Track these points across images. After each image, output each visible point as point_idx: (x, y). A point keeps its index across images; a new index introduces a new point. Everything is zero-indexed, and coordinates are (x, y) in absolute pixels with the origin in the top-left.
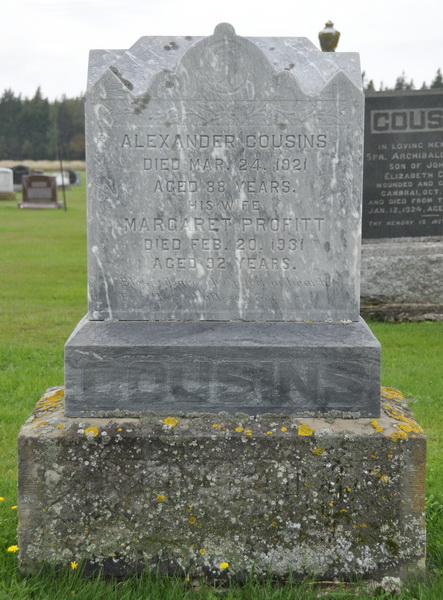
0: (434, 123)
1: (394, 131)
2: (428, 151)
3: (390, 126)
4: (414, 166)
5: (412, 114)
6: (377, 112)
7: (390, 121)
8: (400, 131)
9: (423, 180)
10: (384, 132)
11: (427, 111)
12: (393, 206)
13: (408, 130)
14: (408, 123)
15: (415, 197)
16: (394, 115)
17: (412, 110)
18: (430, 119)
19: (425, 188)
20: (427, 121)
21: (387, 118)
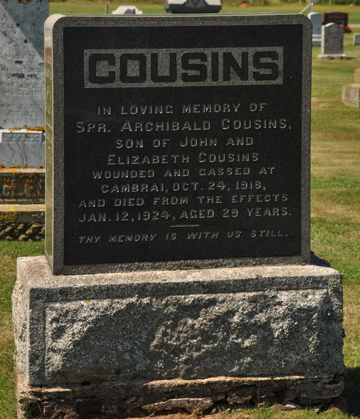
0: (191, 73)
1: (123, 85)
2: (182, 118)
3: (117, 75)
4: (157, 143)
5: (155, 57)
6: (95, 51)
7: (116, 68)
8: (135, 85)
9: (173, 167)
10: (108, 85)
11: (180, 52)
12: (121, 209)
13: (148, 84)
14: (149, 73)
15: (160, 194)
16: (124, 58)
17: (155, 51)
18: (186, 66)
19: (175, 179)
20: (180, 71)
21: (112, 63)
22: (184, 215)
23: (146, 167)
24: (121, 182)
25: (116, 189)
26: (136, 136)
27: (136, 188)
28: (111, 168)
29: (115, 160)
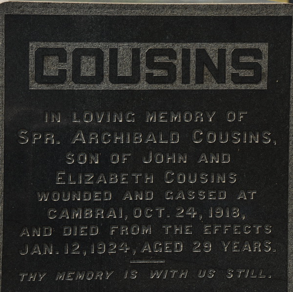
0: (157, 73)
1: (76, 87)
3: (69, 74)
4: (116, 159)
5: (114, 52)
6: (43, 45)
7: (68, 66)
8: (91, 87)
9: (134, 188)
10: (58, 87)
11: (145, 48)
13: (106, 85)
14: (106, 72)
15: (118, 222)
16: (78, 54)
17: (114, 45)
18: (151, 64)
19: (136, 204)
20: (144, 70)
21: (63, 59)
22: (147, 248)
23: (102, 188)
24: (72, 206)
25: (65, 214)
26: (90, 149)
27: (89, 214)
28: (60, 189)
29: (65, 178)
